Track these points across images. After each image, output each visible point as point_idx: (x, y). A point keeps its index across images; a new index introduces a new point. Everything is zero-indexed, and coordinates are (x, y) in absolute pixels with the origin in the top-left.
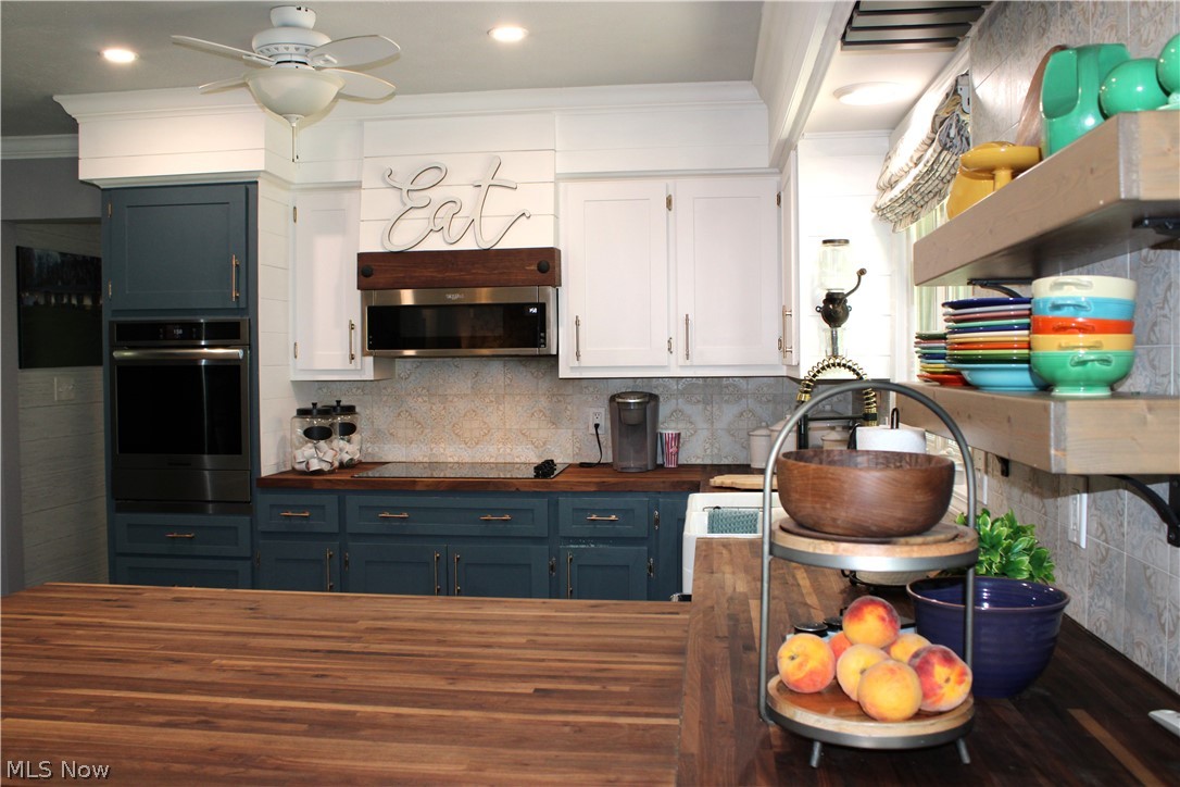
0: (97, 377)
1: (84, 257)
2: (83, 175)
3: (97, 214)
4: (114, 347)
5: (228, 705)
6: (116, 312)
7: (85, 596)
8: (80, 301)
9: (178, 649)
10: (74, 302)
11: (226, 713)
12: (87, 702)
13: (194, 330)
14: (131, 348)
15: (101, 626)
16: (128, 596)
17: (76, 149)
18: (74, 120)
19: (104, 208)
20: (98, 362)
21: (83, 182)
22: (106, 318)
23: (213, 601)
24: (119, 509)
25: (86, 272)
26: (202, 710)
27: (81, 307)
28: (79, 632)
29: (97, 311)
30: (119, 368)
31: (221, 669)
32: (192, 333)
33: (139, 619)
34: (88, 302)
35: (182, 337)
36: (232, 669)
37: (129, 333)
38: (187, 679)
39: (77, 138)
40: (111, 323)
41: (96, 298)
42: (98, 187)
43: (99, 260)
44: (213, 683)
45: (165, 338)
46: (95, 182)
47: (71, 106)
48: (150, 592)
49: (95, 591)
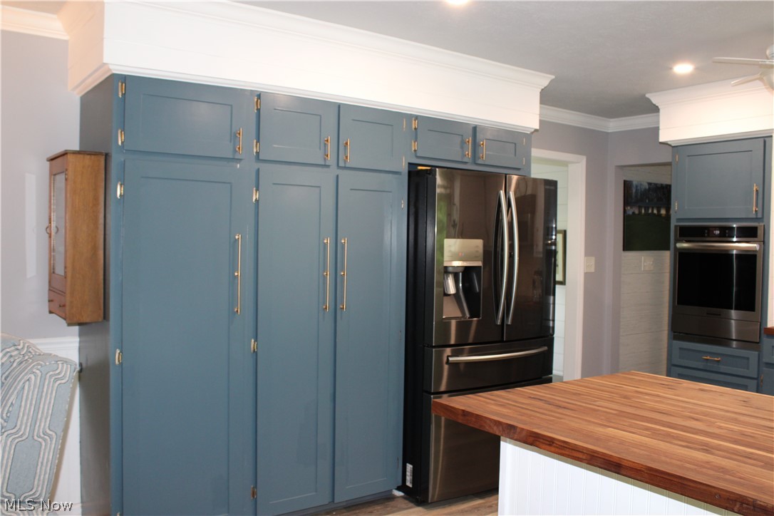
0: (666, 257)
1: (662, 185)
2: (662, 139)
3: (669, 159)
4: (677, 241)
5: (720, 445)
6: (679, 220)
7: (651, 380)
8: (659, 211)
9: (697, 414)
10: (655, 212)
11: (718, 448)
12: (647, 429)
13: (727, 231)
14: (687, 241)
15: (658, 396)
16: (672, 384)
17: (658, 122)
18: (657, 107)
19: (674, 156)
20: (667, 248)
21: (661, 143)
22: (673, 223)
23: (722, 394)
24: (675, 338)
25: (662, 194)
26: (706, 444)
27: (659, 215)
28: (647, 397)
29: (668, 217)
30: (679, 253)
31: (720, 427)
32: (726, 233)
33: (678, 396)
34: (663, 212)
35: (720, 236)
36: (726, 428)
37: (687, 232)
38: (700, 428)
39: (659, 116)
40: (676, 226)
41: (668, 209)
42: (670, 145)
43: (670, 186)
44: (714, 433)
45: (708, 236)
46: (669, 143)
47: (655, 99)
48: (686, 384)
49: (656, 378)
